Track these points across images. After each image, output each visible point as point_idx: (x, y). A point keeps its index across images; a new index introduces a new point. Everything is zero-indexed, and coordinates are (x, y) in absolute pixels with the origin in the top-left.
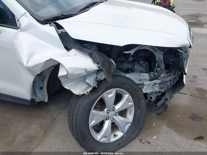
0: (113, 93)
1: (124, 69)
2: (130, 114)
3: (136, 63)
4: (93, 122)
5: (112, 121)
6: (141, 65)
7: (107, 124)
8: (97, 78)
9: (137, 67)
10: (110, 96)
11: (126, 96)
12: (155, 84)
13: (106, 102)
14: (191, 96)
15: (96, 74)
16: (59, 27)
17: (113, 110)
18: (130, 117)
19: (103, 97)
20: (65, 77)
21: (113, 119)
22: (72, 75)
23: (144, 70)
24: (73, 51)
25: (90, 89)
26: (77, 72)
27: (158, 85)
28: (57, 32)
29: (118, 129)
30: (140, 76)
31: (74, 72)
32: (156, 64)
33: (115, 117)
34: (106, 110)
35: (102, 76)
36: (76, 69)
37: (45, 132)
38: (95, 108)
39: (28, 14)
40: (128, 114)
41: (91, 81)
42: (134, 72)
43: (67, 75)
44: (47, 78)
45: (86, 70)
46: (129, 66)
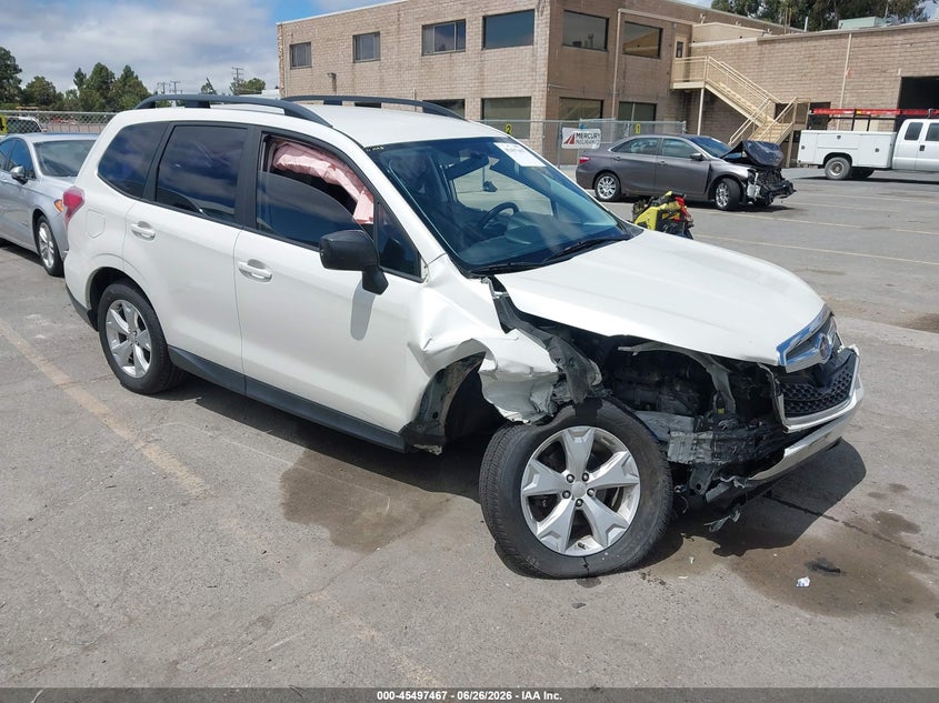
0: (587, 435)
1: (637, 402)
2: (629, 506)
3: (665, 390)
4: (533, 485)
5: (577, 505)
6: (676, 396)
7: (563, 508)
8: (554, 395)
9: (665, 398)
10: (578, 440)
11: (621, 455)
12: (699, 442)
13: (568, 453)
14: (846, 524)
15: (555, 386)
16: (498, 286)
17: (584, 480)
18: (627, 512)
19: (561, 438)
20: (491, 374)
21: (582, 501)
22: (505, 373)
23: (683, 408)
24: (515, 333)
25: (537, 418)
26: (513, 370)
27: (705, 446)
28: (493, 295)
29: (592, 534)
30: (669, 421)
31: (507, 369)
32: (715, 398)
33: (586, 498)
34: (566, 473)
35: (567, 393)
36: (513, 363)
37: (423, 517)
38: (540, 459)
39: (446, 257)
40: (623, 506)
41: (541, 399)
42: (660, 411)
43: (494, 371)
44: (453, 393)
45: (532, 368)
46: (649, 395)
